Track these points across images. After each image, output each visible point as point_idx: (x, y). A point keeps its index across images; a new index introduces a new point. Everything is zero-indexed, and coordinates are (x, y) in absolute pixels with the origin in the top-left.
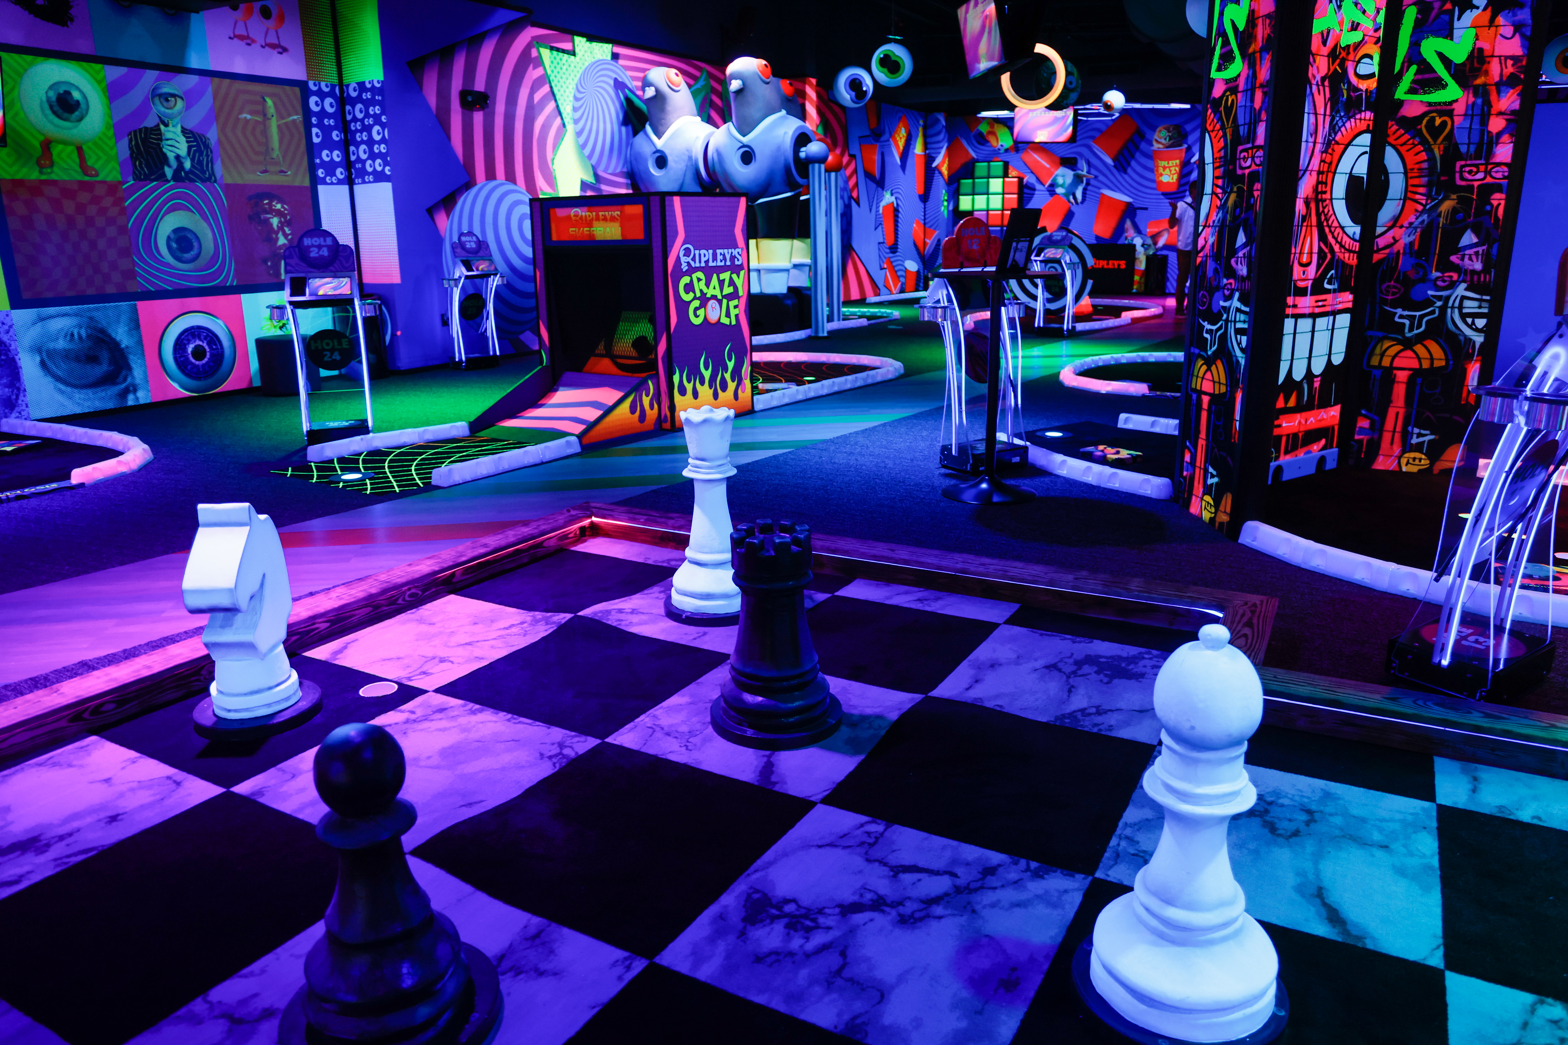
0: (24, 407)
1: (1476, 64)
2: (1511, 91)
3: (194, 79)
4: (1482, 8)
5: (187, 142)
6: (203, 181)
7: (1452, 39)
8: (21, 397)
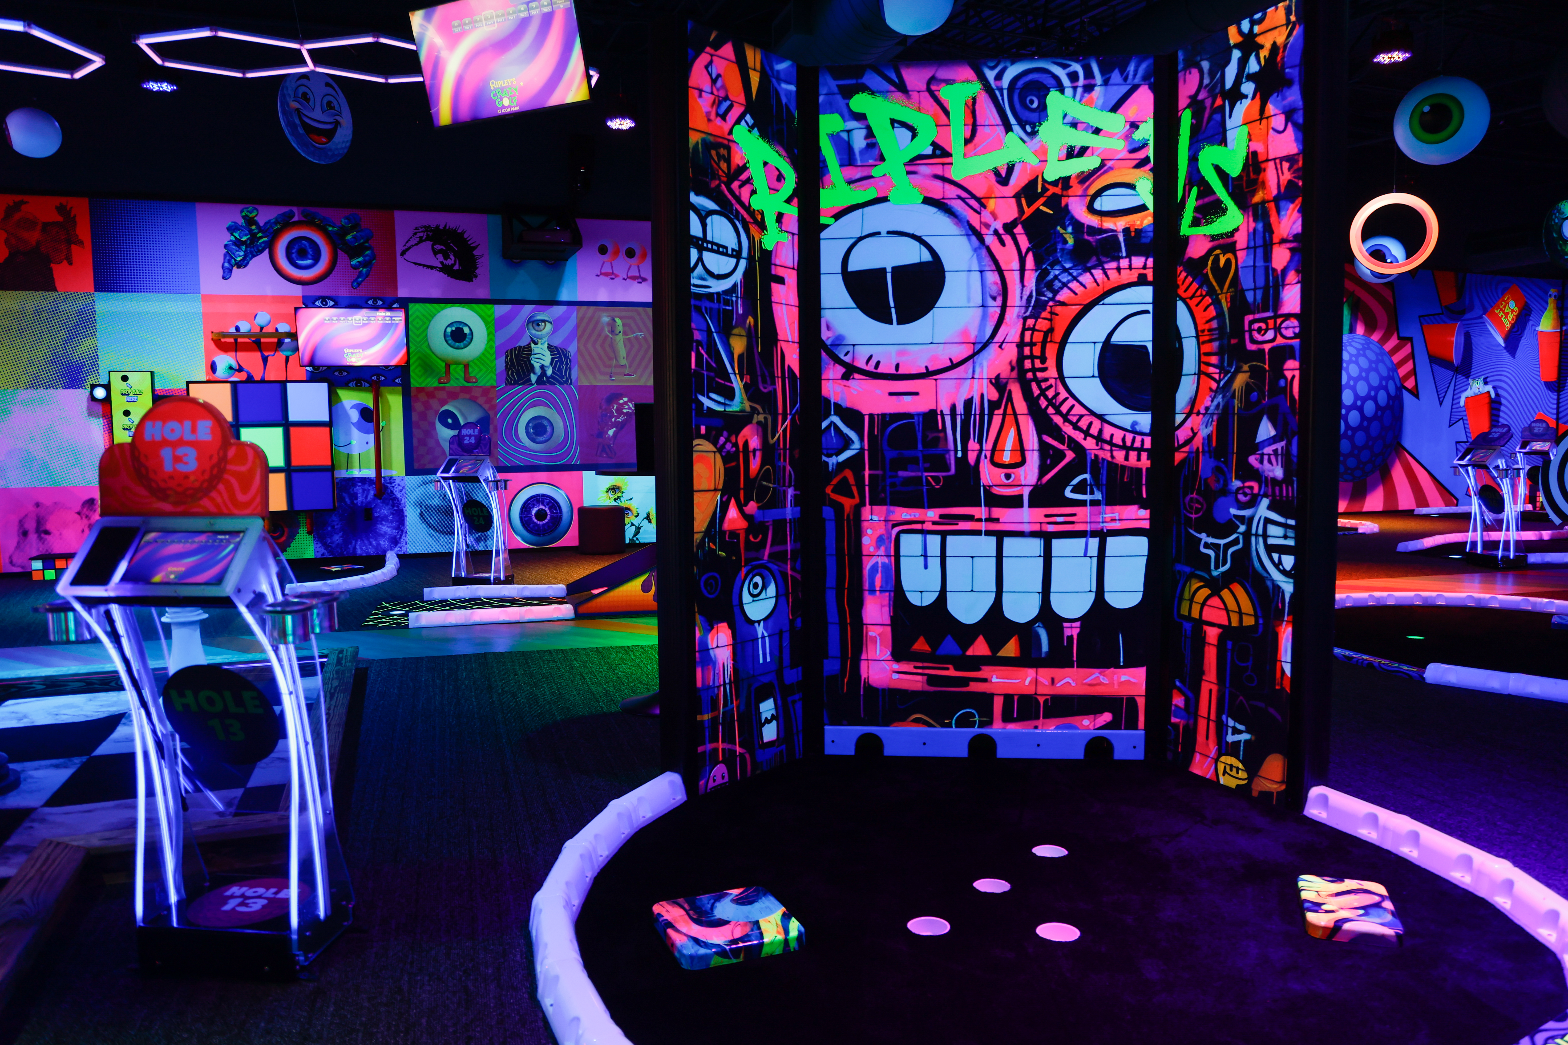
0: (404, 544)
1: (1252, 176)
2: (1292, 206)
3: (563, 308)
4: (1250, 96)
5: (551, 355)
6: (561, 384)
7: (1226, 145)
8: (403, 537)
